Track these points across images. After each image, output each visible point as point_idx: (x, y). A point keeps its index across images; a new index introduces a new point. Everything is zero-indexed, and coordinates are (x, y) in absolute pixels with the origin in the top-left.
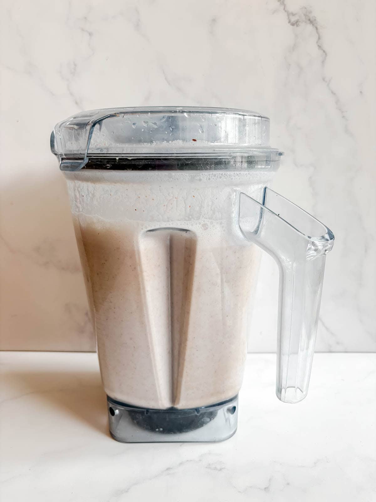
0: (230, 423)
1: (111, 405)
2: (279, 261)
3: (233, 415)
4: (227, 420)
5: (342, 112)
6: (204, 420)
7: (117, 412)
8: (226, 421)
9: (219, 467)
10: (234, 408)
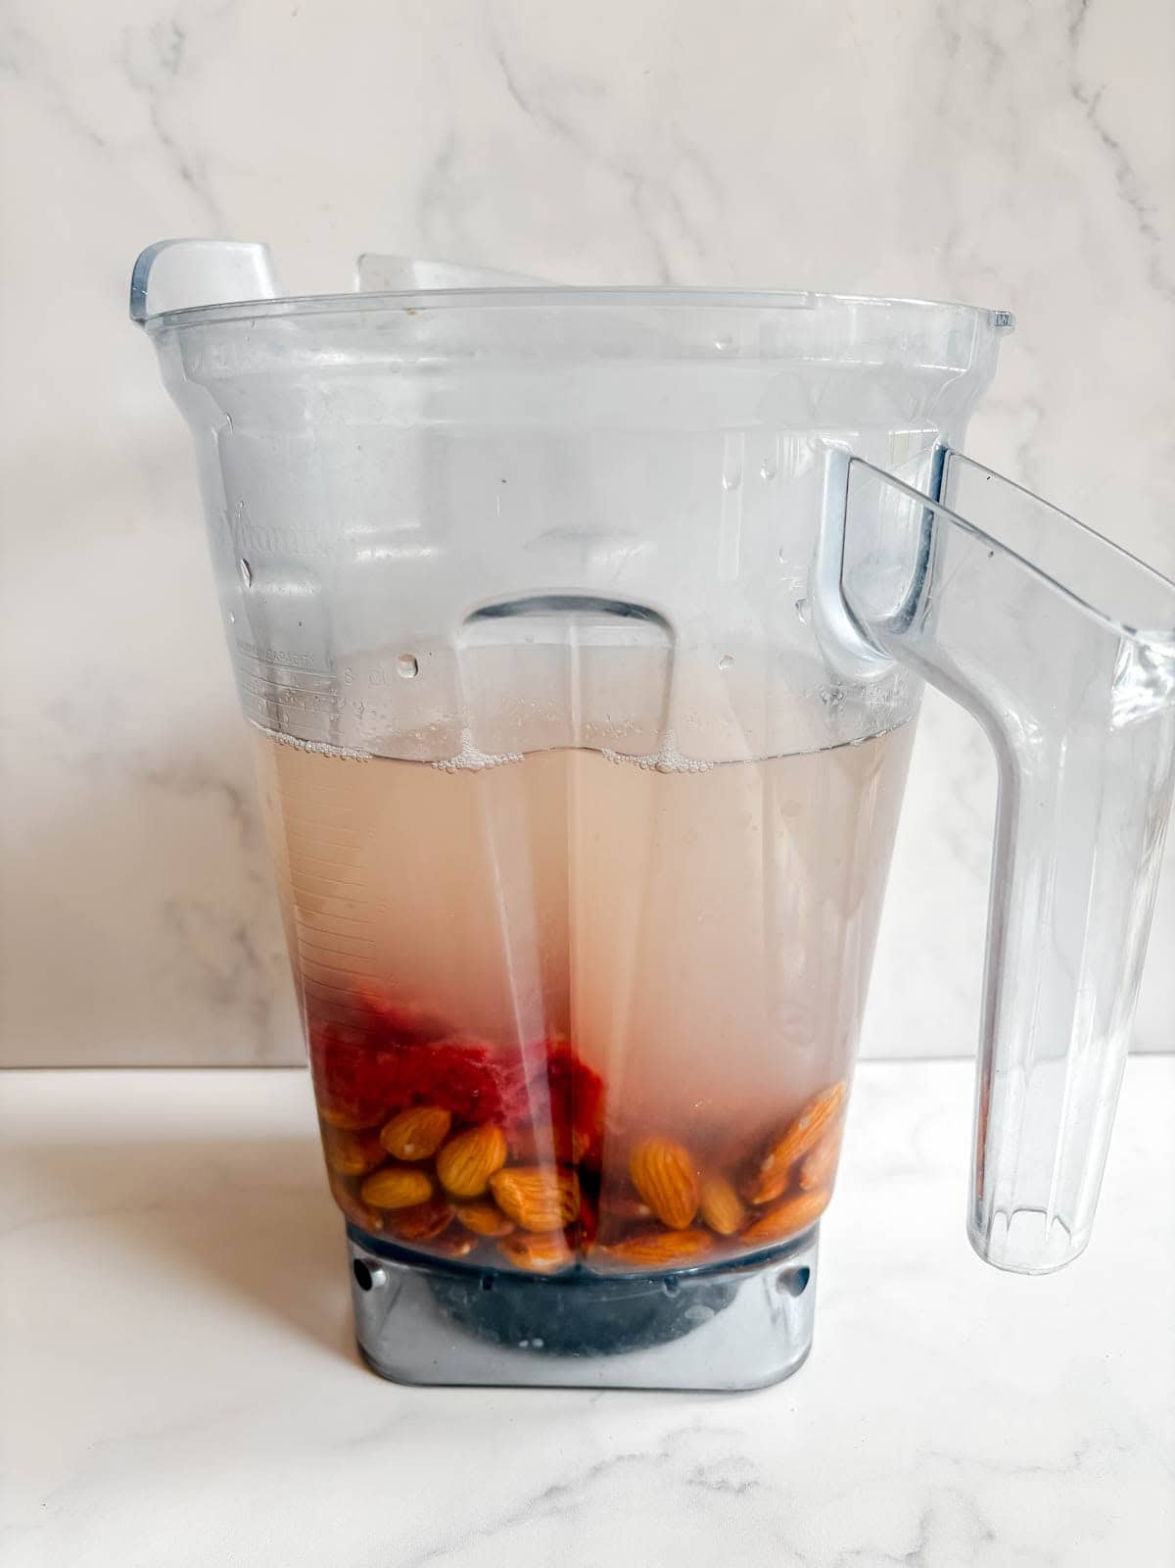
0: (786, 1325)
1: (362, 1254)
2: (999, 734)
3: (798, 1298)
4: (778, 1317)
5: (1141, 210)
6: (693, 1315)
7: (379, 1276)
8: (774, 1319)
9: (735, 1481)
10: (805, 1273)
